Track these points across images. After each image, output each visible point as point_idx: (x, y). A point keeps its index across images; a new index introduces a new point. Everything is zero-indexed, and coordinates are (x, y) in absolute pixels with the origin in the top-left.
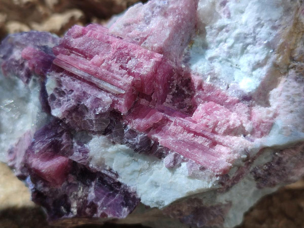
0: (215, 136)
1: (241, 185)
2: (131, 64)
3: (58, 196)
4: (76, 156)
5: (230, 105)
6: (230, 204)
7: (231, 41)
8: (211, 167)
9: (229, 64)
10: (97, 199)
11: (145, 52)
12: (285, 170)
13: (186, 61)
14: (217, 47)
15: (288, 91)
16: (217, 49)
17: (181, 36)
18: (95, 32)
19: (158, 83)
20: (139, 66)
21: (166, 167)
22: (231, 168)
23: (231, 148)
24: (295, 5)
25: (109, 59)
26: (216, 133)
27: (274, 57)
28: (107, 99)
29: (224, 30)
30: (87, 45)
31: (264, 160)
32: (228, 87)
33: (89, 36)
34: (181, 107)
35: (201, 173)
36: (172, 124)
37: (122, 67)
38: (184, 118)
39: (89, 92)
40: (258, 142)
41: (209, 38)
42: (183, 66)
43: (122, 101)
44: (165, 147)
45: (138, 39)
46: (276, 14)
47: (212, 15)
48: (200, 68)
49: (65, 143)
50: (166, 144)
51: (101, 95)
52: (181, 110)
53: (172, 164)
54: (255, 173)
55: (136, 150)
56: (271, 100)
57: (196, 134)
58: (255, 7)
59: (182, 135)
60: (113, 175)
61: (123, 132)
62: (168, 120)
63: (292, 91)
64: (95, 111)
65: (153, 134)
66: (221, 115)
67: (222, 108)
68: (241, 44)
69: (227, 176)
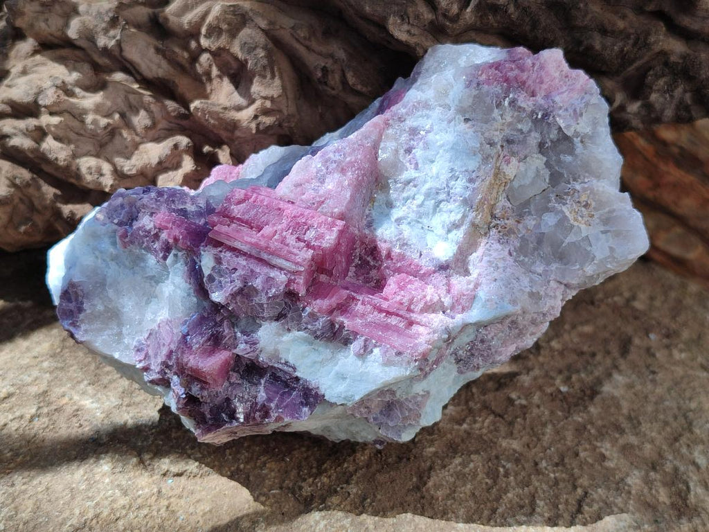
0: (412, 315)
1: (439, 372)
2: (310, 235)
3: (218, 401)
4: (242, 349)
5: (424, 277)
6: (427, 394)
7: (420, 198)
8: (409, 351)
9: (420, 225)
10: (270, 400)
11: (326, 220)
12: (490, 349)
13: (369, 225)
14: (403, 205)
15: (490, 255)
16: (404, 208)
17: (363, 195)
18: (261, 197)
19: (341, 256)
20: (320, 237)
21: (355, 355)
22: (431, 350)
23: (430, 327)
24: (495, 151)
25: (282, 230)
26: (412, 311)
27: (472, 215)
28: (282, 278)
29: (411, 184)
30: (253, 213)
31: (465, 339)
32: (421, 255)
33: (254, 202)
34: (367, 281)
35: (398, 358)
36: (360, 302)
37: (299, 239)
38: (373, 295)
39: (258, 270)
40: (460, 318)
41: (393, 194)
42: (367, 232)
43: (301, 280)
44: (353, 331)
45: (314, 204)
46: (473, 164)
47: (397, 166)
48: (388, 232)
49: (228, 334)
50: (354, 327)
51: (273, 273)
52: (367, 285)
53: (362, 351)
54: (456, 355)
55: (317, 337)
56: (471, 268)
57: (389, 313)
58: (448, 156)
59: (372, 316)
60: (290, 369)
61: (301, 316)
62: (354, 298)
63: (495, 254)
64: (267, 293)
65: (338, 316)
66: (416, 289)
67: (416, 280)
68: (433, 201)
69: (426, 360)
